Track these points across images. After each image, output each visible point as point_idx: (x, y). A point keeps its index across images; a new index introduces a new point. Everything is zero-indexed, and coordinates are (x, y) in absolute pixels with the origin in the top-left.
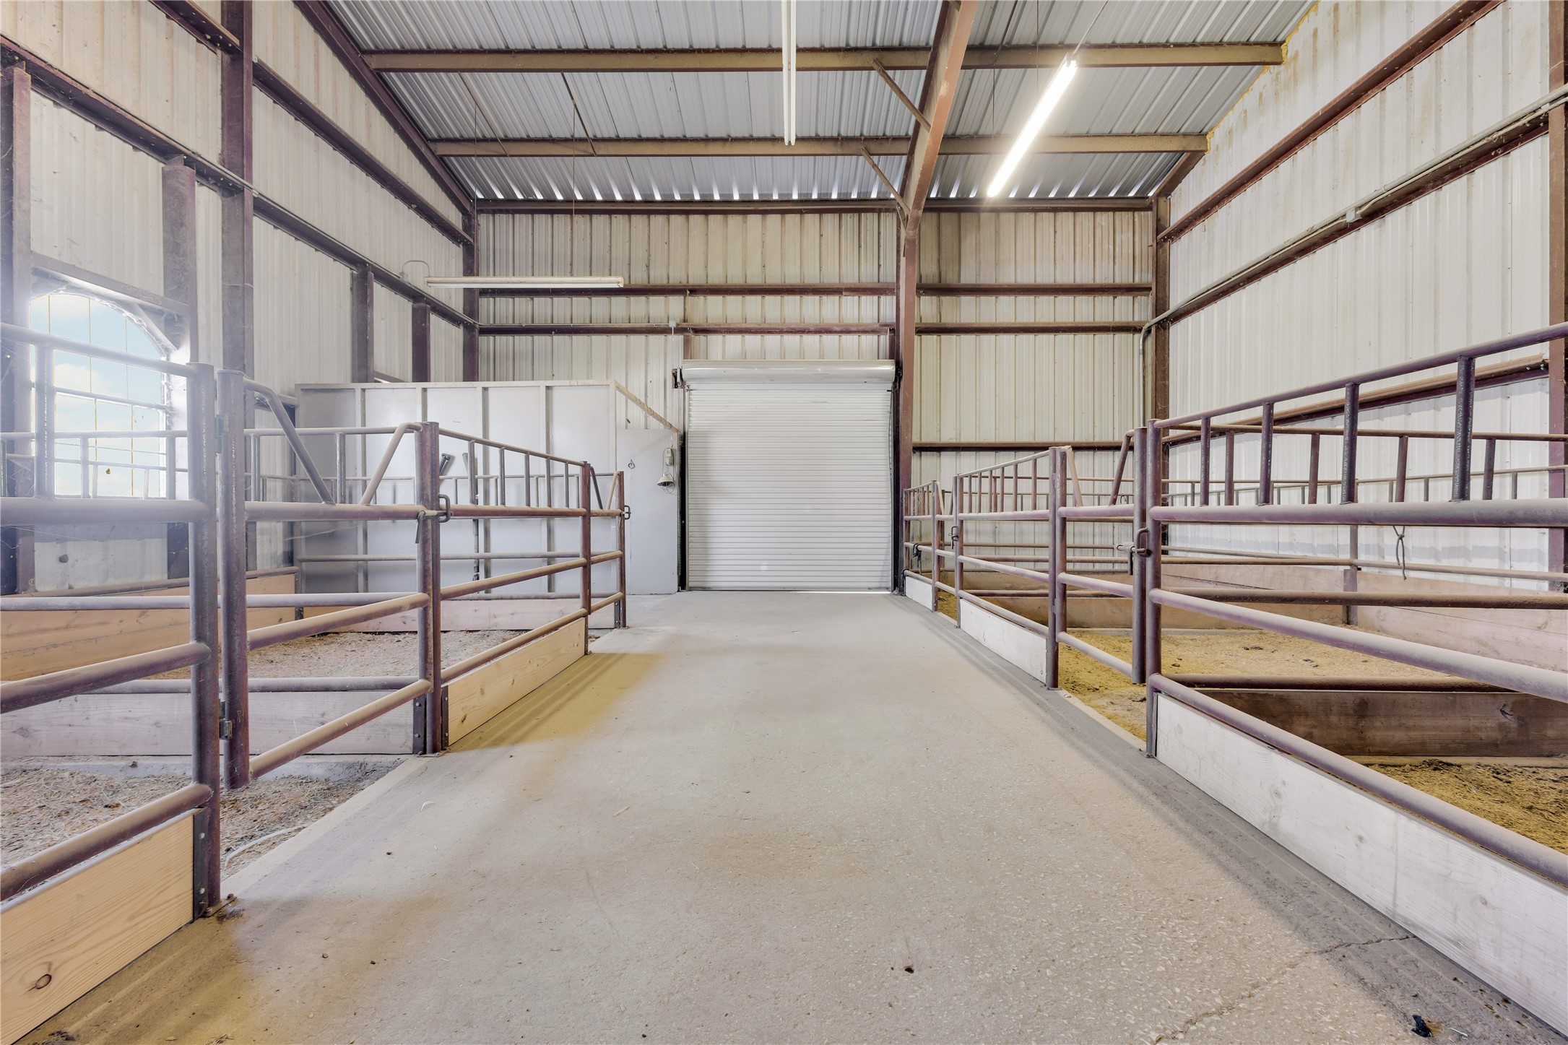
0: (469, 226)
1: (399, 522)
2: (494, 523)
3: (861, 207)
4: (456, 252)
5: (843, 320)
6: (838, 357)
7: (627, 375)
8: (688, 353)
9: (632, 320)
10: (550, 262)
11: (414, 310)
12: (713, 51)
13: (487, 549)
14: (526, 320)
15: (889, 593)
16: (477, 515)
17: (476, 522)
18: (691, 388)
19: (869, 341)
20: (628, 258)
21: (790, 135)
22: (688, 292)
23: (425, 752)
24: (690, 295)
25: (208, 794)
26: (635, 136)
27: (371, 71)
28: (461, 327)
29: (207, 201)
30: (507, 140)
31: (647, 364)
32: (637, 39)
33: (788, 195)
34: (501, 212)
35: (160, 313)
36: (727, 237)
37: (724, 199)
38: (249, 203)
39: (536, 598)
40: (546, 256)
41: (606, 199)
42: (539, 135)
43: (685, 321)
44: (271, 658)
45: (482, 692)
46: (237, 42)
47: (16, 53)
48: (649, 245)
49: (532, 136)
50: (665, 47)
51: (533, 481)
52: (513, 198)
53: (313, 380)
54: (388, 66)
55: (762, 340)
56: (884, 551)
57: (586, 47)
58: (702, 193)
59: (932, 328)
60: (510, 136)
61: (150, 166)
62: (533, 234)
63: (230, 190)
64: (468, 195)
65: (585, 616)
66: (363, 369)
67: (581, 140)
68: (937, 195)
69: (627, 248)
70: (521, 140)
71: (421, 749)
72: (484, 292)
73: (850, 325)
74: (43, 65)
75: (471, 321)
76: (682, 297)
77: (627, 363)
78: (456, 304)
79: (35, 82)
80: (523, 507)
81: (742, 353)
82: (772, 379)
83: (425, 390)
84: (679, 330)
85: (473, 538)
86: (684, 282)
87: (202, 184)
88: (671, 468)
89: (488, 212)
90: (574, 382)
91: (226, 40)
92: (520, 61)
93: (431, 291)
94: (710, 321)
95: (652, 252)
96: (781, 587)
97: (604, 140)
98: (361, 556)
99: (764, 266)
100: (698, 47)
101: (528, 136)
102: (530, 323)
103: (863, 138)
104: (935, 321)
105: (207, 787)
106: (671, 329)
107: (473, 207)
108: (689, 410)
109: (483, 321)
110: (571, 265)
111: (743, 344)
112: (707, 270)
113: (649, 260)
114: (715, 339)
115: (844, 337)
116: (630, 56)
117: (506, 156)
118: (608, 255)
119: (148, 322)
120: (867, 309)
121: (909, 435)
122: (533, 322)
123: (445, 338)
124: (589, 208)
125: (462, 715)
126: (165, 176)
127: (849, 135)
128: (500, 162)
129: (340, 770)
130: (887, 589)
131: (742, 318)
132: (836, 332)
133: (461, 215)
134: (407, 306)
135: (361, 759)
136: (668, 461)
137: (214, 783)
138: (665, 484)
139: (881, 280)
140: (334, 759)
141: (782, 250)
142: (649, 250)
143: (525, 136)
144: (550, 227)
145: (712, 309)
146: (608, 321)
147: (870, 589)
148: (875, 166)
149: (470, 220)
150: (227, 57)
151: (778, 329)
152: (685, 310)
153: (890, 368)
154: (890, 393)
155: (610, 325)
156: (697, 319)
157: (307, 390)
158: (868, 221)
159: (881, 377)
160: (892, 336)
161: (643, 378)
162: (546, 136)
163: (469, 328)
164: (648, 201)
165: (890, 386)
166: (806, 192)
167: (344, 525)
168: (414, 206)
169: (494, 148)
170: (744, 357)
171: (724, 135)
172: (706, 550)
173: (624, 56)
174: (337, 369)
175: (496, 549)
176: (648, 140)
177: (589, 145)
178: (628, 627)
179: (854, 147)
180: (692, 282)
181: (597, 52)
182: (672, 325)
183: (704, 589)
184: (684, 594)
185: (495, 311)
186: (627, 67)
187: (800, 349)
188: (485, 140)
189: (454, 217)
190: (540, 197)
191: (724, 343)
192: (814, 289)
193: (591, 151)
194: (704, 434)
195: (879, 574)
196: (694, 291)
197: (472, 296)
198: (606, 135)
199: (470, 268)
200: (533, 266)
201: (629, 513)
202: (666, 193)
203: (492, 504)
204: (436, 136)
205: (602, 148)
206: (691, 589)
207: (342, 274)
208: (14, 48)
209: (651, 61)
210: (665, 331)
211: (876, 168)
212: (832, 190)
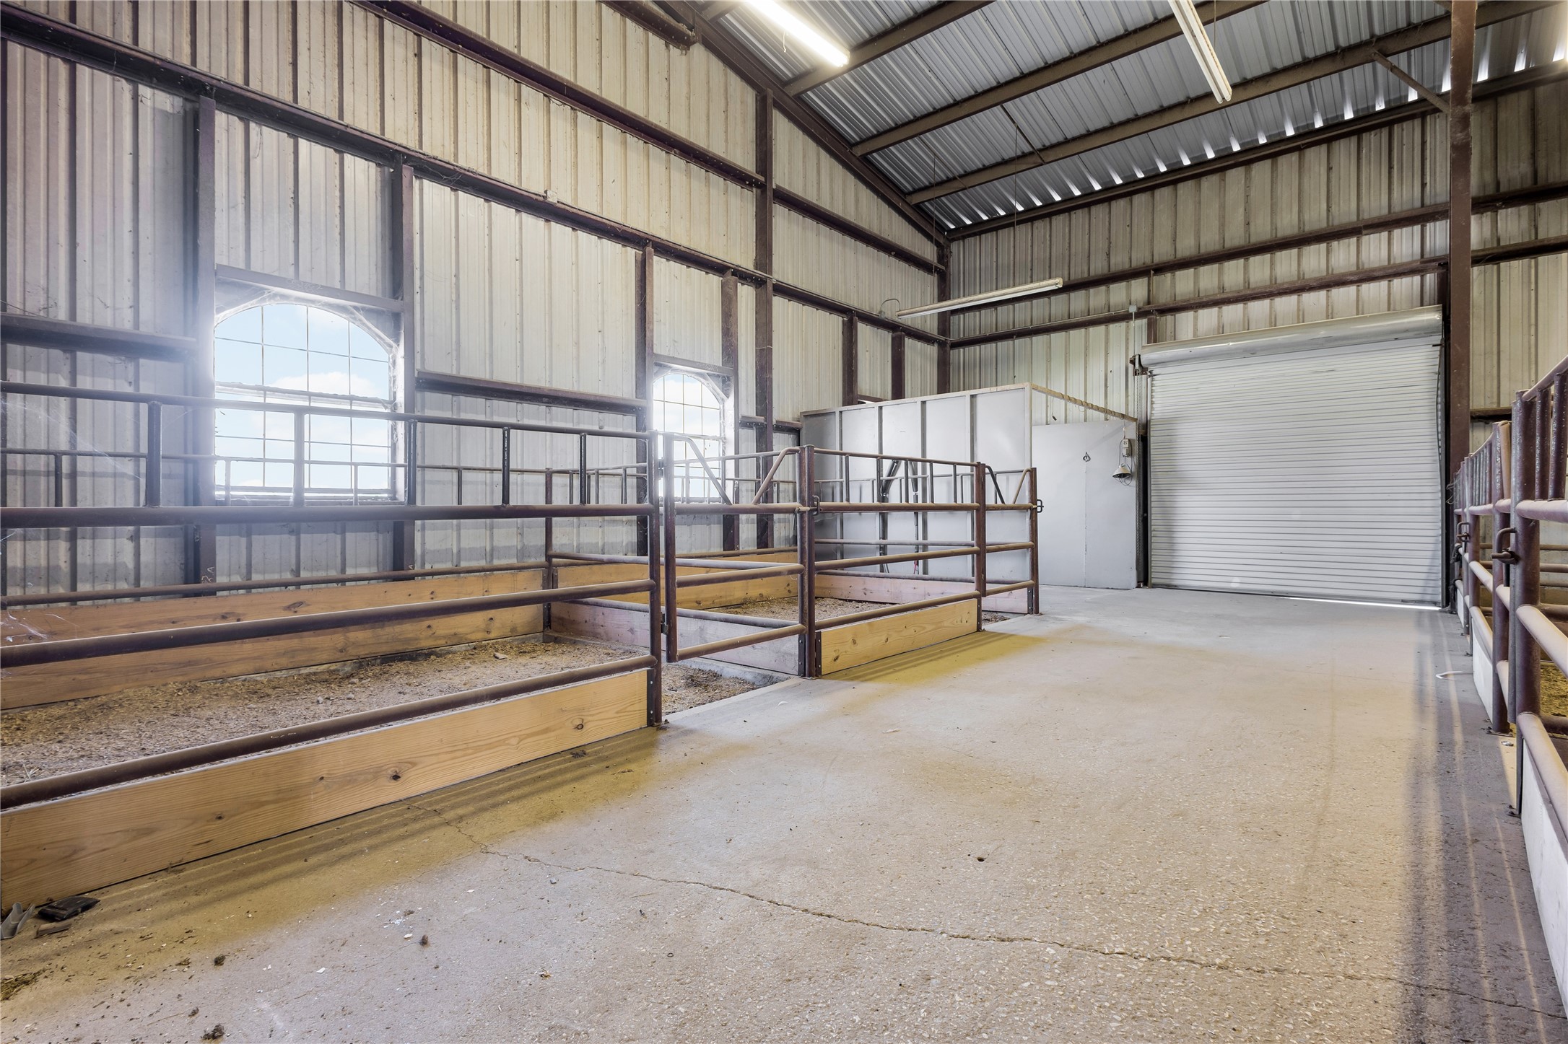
0: (943, 257)
1: (865, 514)
2: (930, 514)
3: (1391, 118)
4: (931, 281)
5: (1363, 265)
6: (1355, 311)
7: (1086, 367)
8: (1154, 337)
9: (1092, 312)
10: (1012, 271)
11: (893, 339)
12: (1152, 25)
13: (925, 537)
14: (1008, 326)
15: (1437, 609)
16: (919, 510)
17: (916, 514)
18: (1154, 373)
19: (1406, 286)
20: (1087, 251)
21: (1223, 89)
22: (1152, 272)
23: (804, 676)
24: (1154, 275)
25: (655, 662)
26: (1083, 132)
27: (858, 159)
28: (936, 345)
29: (746, 294)
30: (967, 174)
31: (1107, 354)
32: (1069, 47)
33: (1279, 134)
34: (970, 236)
35: (718, 376)
36: (1200, 203)
37: (1196, 161)
38: (770, 288)
39: (961, 581)
40: (1009, 267)
41: (1064, 198)
42: (993, 161)
43: (1149, 303)
44: (773, 610)
45: (854, 642)
46: (762, 179)
47: (647, 239)
48: (1110, 232)
49: (987, 164)
50: (1099, 42)
51: (958, 479)
52: (979, 221)
53: (814, 407)
54: (868, 150)
55: (1245, 309)
56: (1429, 554)
57: (1022, 73)
58: (1192, 156)
59: (1518, 251)
60: (969, 170)
61: (715, 280)
62: (997, 249)
63: (759, 283)
64: (941, 228)
65: (978, 597)
66: (851, 396)
67: (1031, 154)
68: (1527, 64)
69: (1087, 241)
70: (979, 171)
71: (802, 674)
72: (954, 312)
73: (1344, 275)
74: (659, 240)
75: (942, 338)
76: (1145, 279)
77: (1086, 355)
78: (932, 328)
79: (656, 251)
80: (952, 503)
81: (1219, 326)
82: (1252, 352)
83: (881, 408)
84: (1141, 314)
85: (914, 527)
86: (1148, 261)
87: (743, 284)
88: (1129, 459)
89: (958, 239)
90: (999, 388)
91: (757, 180)
92: (967, 108)
93: (907, 320)
94: (1178, 298)
95: (1113, 240)
96: (1268, 591)
97: (1053, 146)
98: (839, 540)
99: (1248, 224)
100: (1133, 28)
101: (984, 165)
102: (994, 331)
103: (1374, 39)
104: (1526, 239)
105: (654, 657)
106: (1132, 314)
107: (944, 237)
108: (1152, 397)
109: (954, 337)
110: (1032, 270)
111: (1220, 316)
112: (1175, 244)
113: (1109, 247)
114: (1186, 318)
115: (1365, 286)
116: (1064, 65)
117: (965, 189)
118: (1067, 252)
119: (712, 383)
120: (1406, 244)
121: (1464, 402)
122: (996, 330)
123: (920, 357)
124: (1050, 211)
125: (835, 655)
126: (723, 285)
127: (1352, 42)
128: (964, 194)
129: (760, 678)
130: (1435, 603)
131: (1219, 288)
132: (1352, 282)
133: (935, 248)
134: (887, 336)
135: (770, 673)
136: (1124, 452)
137: (659, 657)
138: (1121, 476)
139: (1427, 202)
140: (757, 671)
141: (1272, 200)
142: (1109, 238)
143: (981, 166)
144: (1012, 239)
145: (1183, 283)
146: (1066, 316)
147: (1404, 601)
148: (1393, 69)
149: (943, 250)
150: (759, 191)
151: (1266, 292)
152: (1149, 291)
153: (1435, 317)
154: (1439, 348)
155: (1067, 321)
156: (1163, 298)
157: (808, 416)
158: (1405, 132)
159: (1422, 332)
160: (1443, 274)
161: (1103, 368)
162: (999, 160)
163: (942, 345)
164: (1109, 187)
165: (1438, 339)
166: (1305, 123)
167: (828, 517)
168: (893, 253)
169: (957, 185)
170: (1221, 331)
171: (1182, 98)
172: (1171, 545)
173: (1058, 67)
174: (830, 397)
175: (932, 538)
176: (1097, 132)
177: (1037, 156)
178: (1041, 614)
179: (1360, 55)
180: (1157, 259)
181: (1032, 73)
182: (1133, 309)
183: (1169, 587)
184: (1145, 592)
185: (964, 326)
186: (1060, 76)
187: (1299, 310)
188: (949, 180)
189: (927, 251)
190: (1002, 213)
191: (1196, 319)
192: (1317, 236)
193: (1040, 161)
194: (1169, 422)
195: (1421, 583)
196: (1160, 269)
197: (944, 318)
198: (1054, 141)
199: (943, 295)
200: (997, 279)
201: (1042, 507)
202: (1126, 175)
203: (929, 502)
204: (911, 189)
205: (1051, 155)
206: (1154, 586)
207: (835, 322)
208: (646, 236)
209: (1085, 61)
210: (1126, 317)
211: (1396, 70)
212: (1343, 110)
